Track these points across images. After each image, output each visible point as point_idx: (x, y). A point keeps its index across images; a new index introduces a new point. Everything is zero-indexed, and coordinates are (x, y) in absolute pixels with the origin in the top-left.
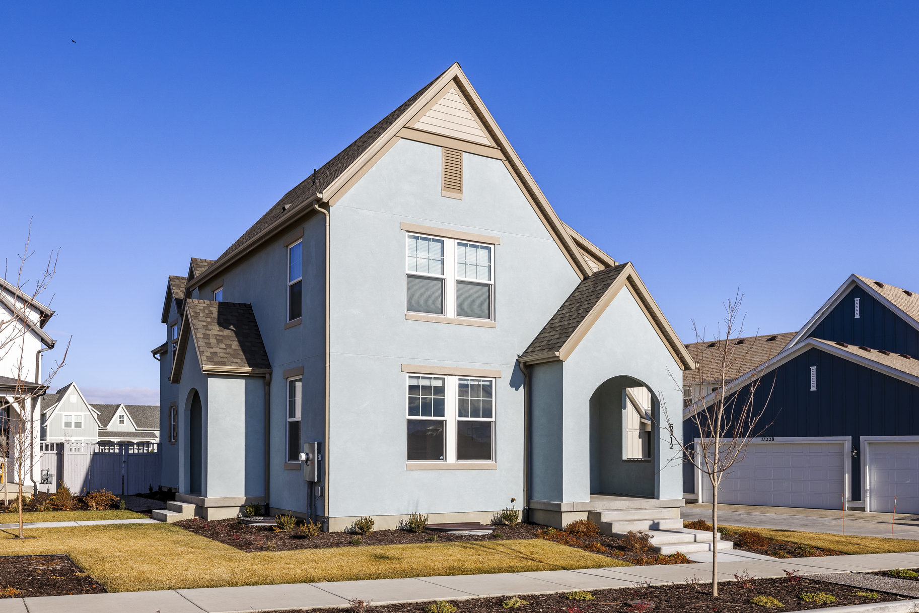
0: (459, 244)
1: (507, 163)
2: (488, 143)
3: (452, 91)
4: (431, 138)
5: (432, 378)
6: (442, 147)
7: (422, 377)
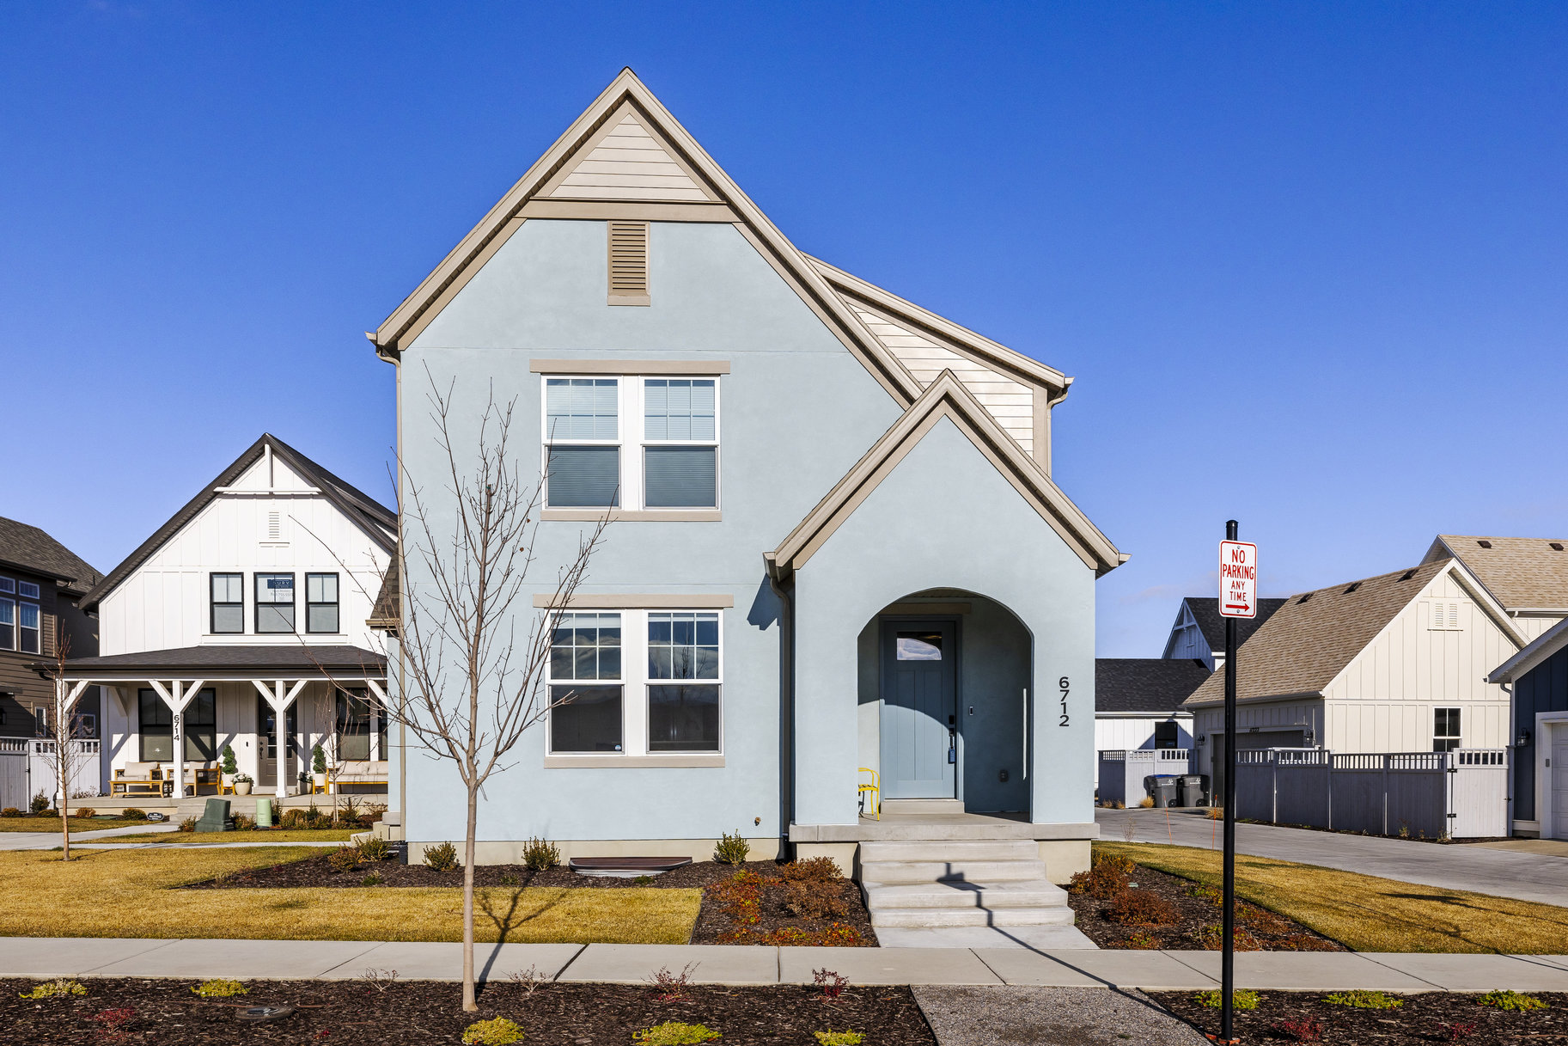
0: (648, 383)
1: (743, 227)
2: (704, 198)
3: (629, 119)
4: (585, 208)
5: (596, 614)
6: (606, 220)
7: (576, 614)
